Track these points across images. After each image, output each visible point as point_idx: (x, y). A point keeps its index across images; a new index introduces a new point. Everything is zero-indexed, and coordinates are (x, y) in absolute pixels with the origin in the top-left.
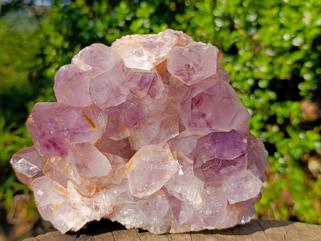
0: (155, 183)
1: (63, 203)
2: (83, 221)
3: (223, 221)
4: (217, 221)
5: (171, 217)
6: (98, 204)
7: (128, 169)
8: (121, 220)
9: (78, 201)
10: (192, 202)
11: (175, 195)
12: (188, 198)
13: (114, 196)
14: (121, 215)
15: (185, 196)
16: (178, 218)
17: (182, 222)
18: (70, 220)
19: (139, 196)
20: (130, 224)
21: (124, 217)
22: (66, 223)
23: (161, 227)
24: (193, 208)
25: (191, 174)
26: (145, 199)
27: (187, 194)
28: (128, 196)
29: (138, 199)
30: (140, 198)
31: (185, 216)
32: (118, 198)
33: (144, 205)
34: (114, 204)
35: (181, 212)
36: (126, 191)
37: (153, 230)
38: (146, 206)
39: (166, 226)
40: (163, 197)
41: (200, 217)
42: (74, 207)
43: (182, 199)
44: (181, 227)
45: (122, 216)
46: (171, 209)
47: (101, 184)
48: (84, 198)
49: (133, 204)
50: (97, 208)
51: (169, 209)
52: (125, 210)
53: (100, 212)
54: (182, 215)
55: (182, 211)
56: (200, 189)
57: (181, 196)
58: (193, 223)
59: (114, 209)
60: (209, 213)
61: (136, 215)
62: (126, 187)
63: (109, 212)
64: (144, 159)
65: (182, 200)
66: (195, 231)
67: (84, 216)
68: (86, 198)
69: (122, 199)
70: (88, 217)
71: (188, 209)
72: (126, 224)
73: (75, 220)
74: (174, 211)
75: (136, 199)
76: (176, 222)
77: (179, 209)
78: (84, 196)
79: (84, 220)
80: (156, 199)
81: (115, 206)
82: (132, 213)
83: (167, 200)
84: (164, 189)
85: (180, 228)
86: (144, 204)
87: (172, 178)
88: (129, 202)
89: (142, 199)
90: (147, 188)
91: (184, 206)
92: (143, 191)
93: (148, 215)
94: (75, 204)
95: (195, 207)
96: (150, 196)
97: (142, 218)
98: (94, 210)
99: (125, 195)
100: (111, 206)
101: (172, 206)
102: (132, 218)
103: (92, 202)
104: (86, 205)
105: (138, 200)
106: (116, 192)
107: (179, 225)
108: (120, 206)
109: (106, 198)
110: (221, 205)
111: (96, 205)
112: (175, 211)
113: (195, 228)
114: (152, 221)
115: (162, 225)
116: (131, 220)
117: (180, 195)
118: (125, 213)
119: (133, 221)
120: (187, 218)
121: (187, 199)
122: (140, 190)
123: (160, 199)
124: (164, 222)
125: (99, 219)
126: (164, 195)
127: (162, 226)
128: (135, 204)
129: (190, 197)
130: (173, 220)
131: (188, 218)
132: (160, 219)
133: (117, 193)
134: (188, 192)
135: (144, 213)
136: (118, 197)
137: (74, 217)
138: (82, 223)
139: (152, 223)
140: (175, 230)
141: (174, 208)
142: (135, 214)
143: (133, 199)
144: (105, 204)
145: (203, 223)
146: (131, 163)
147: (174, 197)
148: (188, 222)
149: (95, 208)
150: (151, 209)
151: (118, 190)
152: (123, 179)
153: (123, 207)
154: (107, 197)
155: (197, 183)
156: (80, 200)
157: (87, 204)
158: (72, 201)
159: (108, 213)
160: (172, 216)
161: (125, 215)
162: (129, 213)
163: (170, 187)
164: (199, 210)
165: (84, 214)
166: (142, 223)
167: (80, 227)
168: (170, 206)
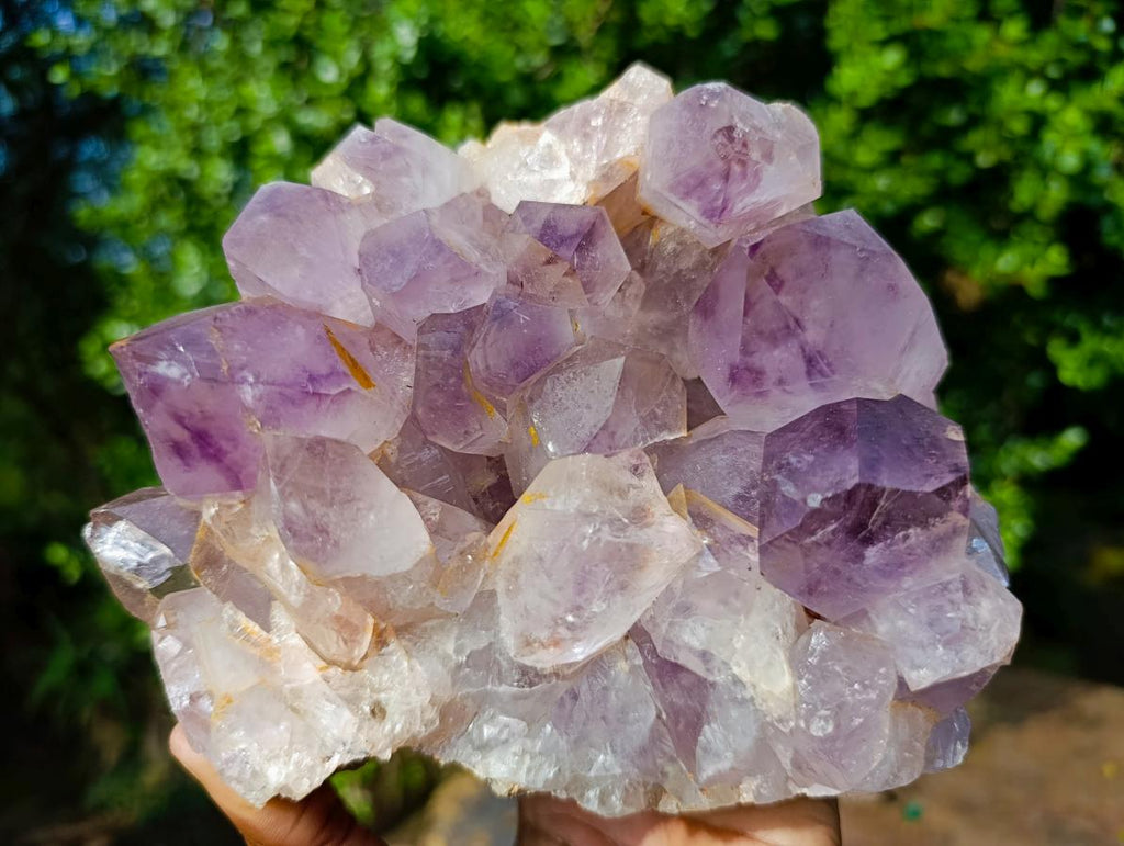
0: (604, 606)
1: (253, 688)
2: (324, 761)
3: (875, 764)
4: (854, 762)
5: (666, 749)
6: (383, 695)
7: (496, 554)
8: (474, 760)
9: (309, 681)
10: (754, 686)
11: (684, 659)
12: (736, 670)
13: (445, 666)
14: (471, 742)
15: (725, 663)
16: (694, 754)
17: (709, 770)
18: (277, 757)
19: (537, 661)
20: (505, 775)
21: (484, 747)
22: (257, 768)
23: (626, 790)
24: (757, 710)
25: (750, 569)
26: (565, 678)
27: (734, 652)
28: (499, 664)
29: (537, 674)
30: (543, 669)
31: (722, 744)
32: (462, 673)
33: (562, 701)
34: (446, 697)
35: (706, 728)
36: (491, 644)
37: (597, 802)
38: (568, 706)
39: (645, 785)
40: (633, 669)
41: (779, 748)
42: (295, 705)
43: (713, 673)
44: (702, 790)
45: (477, 743)
46: (664, 716)
47: (390, 610)
48: (332, 671)
49: (516, 698)
50: (378, 712)
51: (659, 716)
52: (487, 722)
53: (388, 727)
54: (709, 742)
55: (709, 724)
56: (784, 633)
57: (708, 661)
58: (751, 773)
59: (443, 715)
60: (823, 729)
61: (528, 742)
62: (488, 629)
63: (423, 728)
64: (558, 507)
65: (711, 678)
66: (756, 803)
67: (329, 742)
68: (340, 670)
69: (474, 678)
70: (344, 745)
71: (734, 713)
72: (494, 776)
73: (296, 756)
74: (677, 723)
75: (529, 676)
76: (684, 768)
77: (699, 717)
78: (331, 663)
79: (329, 758)
80: (606, 675)
81: (450, 703)
82: (514, 735)
83: (649, 682)
84: (637, 634)
85: (700, 793)
86: (562, 698)
87: (669, 589)
88: (503, 688)
89: (550, 675)
90: (571, 627)
91: (720, 704)
92: (556, 643)
93: (576, 742)
94: (297, 693)
95: (764, 708)
96: (585, 666)
97: (554, 755)
98: (369, 719)
99: (485, 661)
100: (432, 703)
101: (671, 702)
102: (515, 754)
103: (362, 686)
104: (340, 696)
105: (536, 680)
106: (450, 648)
107: (697, 781)
108: (469, 703)
109: (411, 669)
110: (873, 696)
111: (375, 696)
112: (681, 727)
113: (758, 795)
114: (591, 764)
115: (630, 780)
116: (511, 760)
117: (705, 656)
118: (488, 731)
119: (518, 763)
120: (729, 754)
121: (734, 675)
122: (544, 635)
123: (623, 676)
124: (636, 771)
125: (386, 756)
126: (639, 661)
127: (631, 784)
128: (525, 697)
129: (744, 664)
130: (672, 760)
131: (735, 752)
132: (623, 758)
133: (458, 651)
134: (738, 646)
135: (561, 735)
136: (459, 667)
137: (291, 744)
138: (319, 770)
139: (592, 773)
140: (680, 799)
141: (676, 713)
142: (526, 736)
143: (516, 677)
144: (408, 694)
145: (790, 774)
146: (510, 529)
147: (677, 668)
148: (733, 769)
149: (373, 712)
150: (588, 717)
151: (458, 639)
152: (480, 594)
153: (479, 707)
154: (419, 668)
155: (772, 606)
156: (317, 676)
157: (341, 692)
158: (289, 681)
159: (420, 730)
160: (669, 745)
161: (489, 740)
162: (501, 731)
163: (664, 627)
164: (780, 720)
165: (329, 734)
166: (552, 774)
167: (310, 785)
168: (661, 708)
